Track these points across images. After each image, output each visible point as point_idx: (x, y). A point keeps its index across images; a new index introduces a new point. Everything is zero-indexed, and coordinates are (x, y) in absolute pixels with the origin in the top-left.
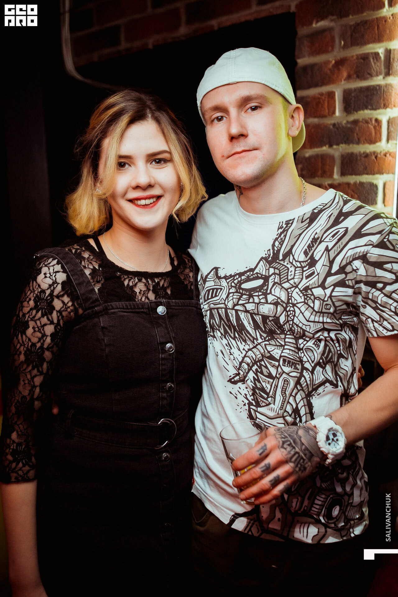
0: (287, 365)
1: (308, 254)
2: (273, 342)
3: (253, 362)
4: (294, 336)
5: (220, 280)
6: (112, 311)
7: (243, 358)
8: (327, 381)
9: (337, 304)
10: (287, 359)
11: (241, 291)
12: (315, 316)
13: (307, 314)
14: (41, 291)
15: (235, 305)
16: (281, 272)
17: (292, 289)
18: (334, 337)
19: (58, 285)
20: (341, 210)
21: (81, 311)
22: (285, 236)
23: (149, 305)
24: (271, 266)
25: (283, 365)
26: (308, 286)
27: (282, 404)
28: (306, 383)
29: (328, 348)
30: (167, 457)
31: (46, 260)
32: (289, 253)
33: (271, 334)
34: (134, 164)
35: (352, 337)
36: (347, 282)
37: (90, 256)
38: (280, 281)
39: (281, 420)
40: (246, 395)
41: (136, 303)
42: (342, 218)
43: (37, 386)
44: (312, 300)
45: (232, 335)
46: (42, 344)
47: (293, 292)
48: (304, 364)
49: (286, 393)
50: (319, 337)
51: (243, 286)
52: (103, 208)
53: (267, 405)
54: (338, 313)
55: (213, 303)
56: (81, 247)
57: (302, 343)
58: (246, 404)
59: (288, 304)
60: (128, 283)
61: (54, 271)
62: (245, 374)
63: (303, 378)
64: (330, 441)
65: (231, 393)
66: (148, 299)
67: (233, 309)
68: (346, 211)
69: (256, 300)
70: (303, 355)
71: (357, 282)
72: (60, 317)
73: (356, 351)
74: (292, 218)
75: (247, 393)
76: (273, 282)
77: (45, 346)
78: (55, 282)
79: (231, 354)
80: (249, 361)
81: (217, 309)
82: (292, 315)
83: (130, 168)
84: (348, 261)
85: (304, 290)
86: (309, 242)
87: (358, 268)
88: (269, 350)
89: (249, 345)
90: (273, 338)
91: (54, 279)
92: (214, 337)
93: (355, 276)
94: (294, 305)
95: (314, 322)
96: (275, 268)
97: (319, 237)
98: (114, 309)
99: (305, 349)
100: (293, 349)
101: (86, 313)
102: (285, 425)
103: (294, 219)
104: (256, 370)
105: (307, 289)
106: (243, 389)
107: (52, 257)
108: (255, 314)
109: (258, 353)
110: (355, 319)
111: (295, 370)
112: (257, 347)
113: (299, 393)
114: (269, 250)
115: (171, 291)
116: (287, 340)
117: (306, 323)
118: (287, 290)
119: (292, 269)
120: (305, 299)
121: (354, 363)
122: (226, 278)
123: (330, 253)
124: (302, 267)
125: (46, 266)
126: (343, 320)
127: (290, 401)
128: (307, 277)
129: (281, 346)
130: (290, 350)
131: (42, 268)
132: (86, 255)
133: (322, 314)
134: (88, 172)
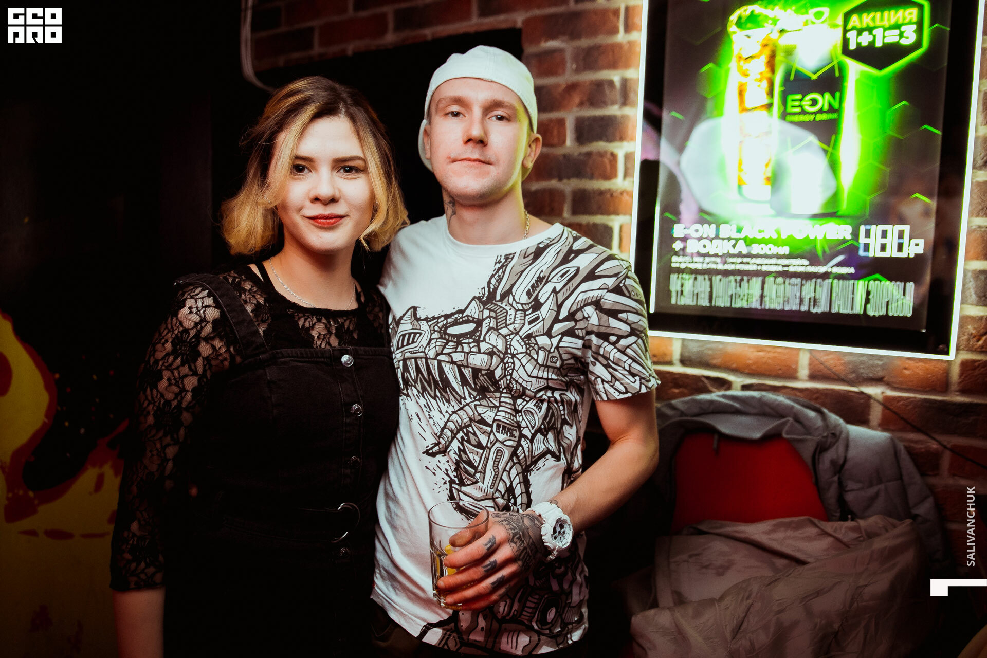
0: (502, 431)
1: (532, 295)
2: (484, 402)
3: (458, 428)
4: (512, 395)
5: (419, 322)
6: (282, 360)
7: (446, 423)
8: (548, 452)
9: (565, 357)
10: (502, 424)
11: (447, 337)
12: (539, 371)
13: (529, 367)
14: (182, 330)
15: (438, 355)
16: (498, 315)
17: (512, 336)
18: (558, 398)
19: (207, 324)
20: (571, 247)
21: (238, 359)
22: (504, 272)
23: (331, 354)
24: (486, 307)
25: (496, 431)
26: (531, 334)
27: (494, 482)
28: (523, 455)
29: (551, 411)
30: (346, 552)
31: (192, 289)
32: (507, 293)
33: (483, 392)
34: (315, 169)
35: (578, 398)
36: (576, 331)
37: (252, 287)
38: (497, 326)
39: (490, 503)
40: (447, 470)
41: (314, 350)
42: (573, 255)
43: (170, 459)
44: (535, 350)
45: (432, 394)
46: (180, 402)
47: (512, 339)
48: (522, 431)
49: (499, 467)
50: (542, 396)
51: (450, 331)
52: (270, 222)
53: (473, 483)
54: (565, 369)
55: (409, 352)
56: (240, 275)
57: (521, 404)
58: (447, 482)
59: (506, 354)
60: (304, 323)
61: (202, 305)
62: (447, 443)
63: (521, 448)
64: (556, 534)
65: (427, 468)
66: (330, 345)
67: (435, 359)
68: (577, 249)
69: (466, 348)
70: (521, 418)
71: (589, 333)
72: (207, 367)
73: (581, 417)
74: (513, 252)
75: (448, 468)
76: (488, 327)
77: (184, 405)
78: (203, 320)
79: (430, 418)
80: (453, 427)
81: (416, 359)
82: (510, 368)
83: (310, 174)
84: (579, 307)
85: (526, 337)
86: (533, 281)
87: (590, 316)
88: (480, 412)
89: (453, 407)
90: (484, 397)
91: (203, 315)
92: (408, 395)
93: (586, 325)
94: (513, 356)
95: (537, 377)
96: (490, 310)
97: (545, 276)
98: (285, 358)
99: (524, 411)
100: (510, 411)
101: (246, 362)
102: (495, 511)
103: (515, 253)
104: (462, 438)
105: (529, 336)
106: (444, 463)
107: (200, 287)
108: (464, 367)
109: (465, 416)
110: (582, 377)
111: (511, 438)
112: (465, 408)
113: (514, 467)
114: (484, 288)
115: (358, 335)
116: (502, 399)
117: (527, 378)
118: (505, 337)
119: (512, 312)
120: (527, 349)
121: (579, 432)
122: (427, 319)
123: (558, 295)
124: (524, 311)
125: (192, 297)
126: (570, 378)
127: (503, 477)
128: (530, 323)
129: (495, 407)
130: (505, 412)
131: (186, 299)
132: (248, 286)
133: (546, 369)
134: (255, 175)
